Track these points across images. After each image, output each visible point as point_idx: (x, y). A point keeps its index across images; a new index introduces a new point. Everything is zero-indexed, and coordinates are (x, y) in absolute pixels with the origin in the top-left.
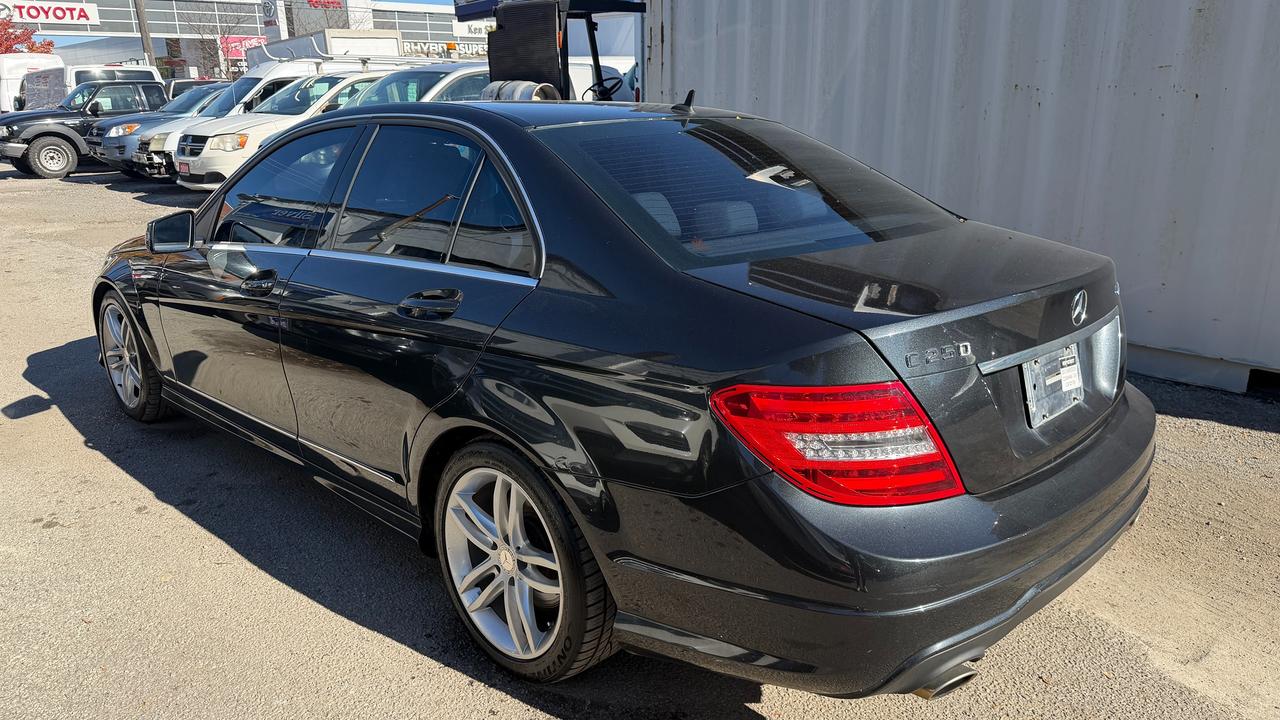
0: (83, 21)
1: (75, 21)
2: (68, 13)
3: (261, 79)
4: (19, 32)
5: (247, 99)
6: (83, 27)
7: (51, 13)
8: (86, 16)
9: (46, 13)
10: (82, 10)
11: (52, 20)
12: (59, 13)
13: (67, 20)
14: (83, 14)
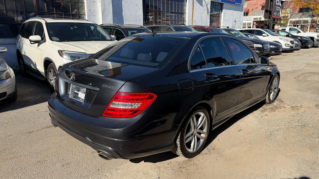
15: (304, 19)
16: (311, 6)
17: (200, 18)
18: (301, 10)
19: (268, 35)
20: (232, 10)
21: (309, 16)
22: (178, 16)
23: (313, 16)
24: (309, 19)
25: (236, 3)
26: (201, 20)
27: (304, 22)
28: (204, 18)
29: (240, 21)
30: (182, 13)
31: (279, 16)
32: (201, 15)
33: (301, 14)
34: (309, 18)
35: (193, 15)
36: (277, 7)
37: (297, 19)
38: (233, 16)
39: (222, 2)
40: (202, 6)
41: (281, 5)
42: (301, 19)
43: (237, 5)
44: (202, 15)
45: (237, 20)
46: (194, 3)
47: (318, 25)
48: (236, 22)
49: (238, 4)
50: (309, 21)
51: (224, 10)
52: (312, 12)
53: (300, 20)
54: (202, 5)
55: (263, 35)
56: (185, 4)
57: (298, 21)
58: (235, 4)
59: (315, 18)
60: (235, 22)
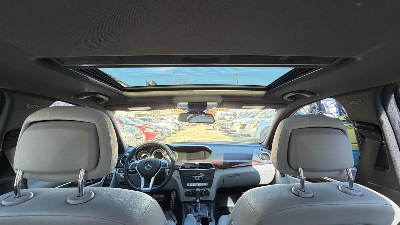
19: (158, 122)
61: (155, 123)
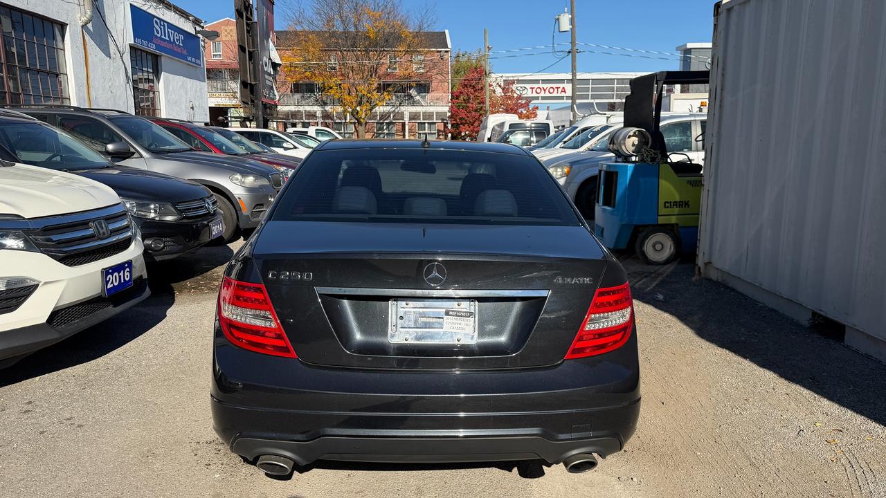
0: (563, 94)
1: (559, 95)
2: (556, 90)
3: (577, 127)
4: (524, 102)
5: (565, 140)
6: (562, 98)
7: (547, 91)
8: (565, 92)
9: (545, 90)
10: (564, 88)
11: (547, 94)
12: (551, 90)
13: (555, 94)
14: (564, 91)
15: (308, 108)
16: (319, 81)
17: (110, 93)
18: (297, 88)
19: (295, 148)
20: (182, 77)
21: (317, 102)
22: (45, 83)
23: (325, 104)
24: (317, 109)
25: (189, 58)
26: (112, 99)
27: (308, 115)
28: (118, 94)
29: (202, 107)
30: (54, 74)
31: (273, 99)
32: (110, 83)
33: (298, 96)
34: (316, 107)
35: (90, 82)
36: (266, 76)
37: (293, 108)
38: (186, 94)
39: (159, 52)
40: (110, 58)
41: (272, 73)
42: (301, 109)
43: (191, 62)
44: (112, 84)
45: (196, 104)
46: (87, 47)
47: (335, 123)
48: (195, 108)
49: (193, 60)
50: (319, 114)
51: (163, 75)
52: (320, 93)
53: (299, 111)
54: (108, 55)
55: (285, 145)
56: (60, 45)
57: (295, 112)
58: (187, 60)
59: (328, 108)
60: (192, 108)
61: (286, 149)
